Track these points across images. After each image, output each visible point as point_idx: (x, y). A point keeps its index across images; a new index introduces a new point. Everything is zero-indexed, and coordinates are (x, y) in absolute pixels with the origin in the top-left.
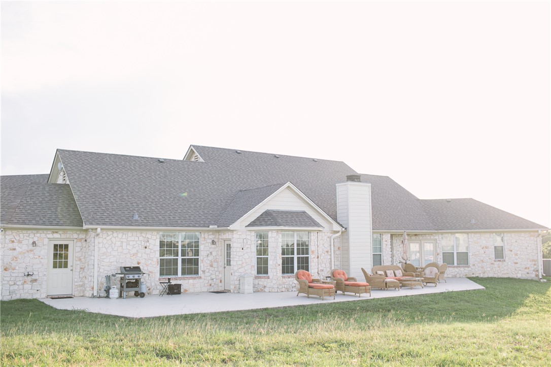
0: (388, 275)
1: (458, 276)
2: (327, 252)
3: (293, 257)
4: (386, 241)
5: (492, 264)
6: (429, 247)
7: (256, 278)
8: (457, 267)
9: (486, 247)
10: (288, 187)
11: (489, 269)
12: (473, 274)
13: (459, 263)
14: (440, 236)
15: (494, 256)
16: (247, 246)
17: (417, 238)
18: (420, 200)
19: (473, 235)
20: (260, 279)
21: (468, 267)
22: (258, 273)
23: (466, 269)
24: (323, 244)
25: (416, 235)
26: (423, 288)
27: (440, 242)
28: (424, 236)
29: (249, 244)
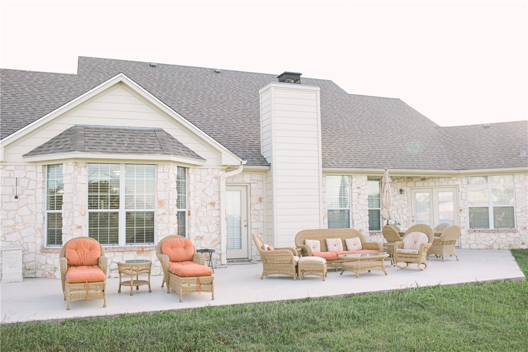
1: (496, 247)
2: (213, 204)
3: (117, 213)
4: (359, 188)
6: (445, 195)
7: (43, 250)
8: (493, 232)
10: (121, 82)
12: (523, 244)
13: (496, 225)
14: (464, 180)
16: (27, 192)
17: (426, 183)
18: (440, 127)
19: (522, 176)
21: (515, 232)
22: (49, 242)
23: (511, 234)
24: (204, 191)
25: (423, 179)
26: (386, 274)
27: (464, 190)
28: (437, 180)
29: (33, 189)
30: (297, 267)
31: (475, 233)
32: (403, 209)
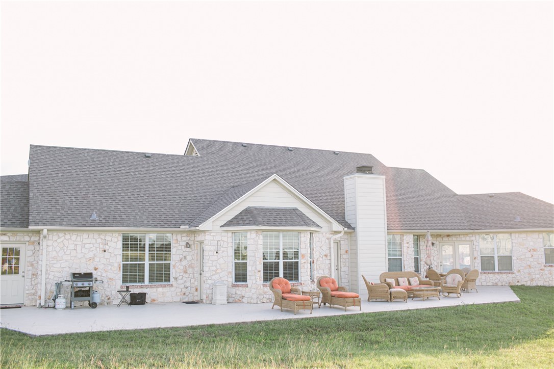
0: (401, 283)
1: (500, 284)
2: (326, 256)
3: (278, 262)
4: (408, 243)
5: (541, 270)
6: (464, 249)
7: (233, 286)
8: (498, 273)
9: (534, 250)
10: (275, 179)
11: (538, 276)
12: (518, 282)
13: (500, 268)
14: (477, 236)
15: (544, 260)
16: (223, 249)
17: (450, 239)
18: (457, 195)
19: (517, 235)
20: (237, 288)
21: (512, 273)
22: (236, 280)
23: (510, 275)
24: (321, 247)
25: (448, 236)
26: (440, 299)
27: (477, 244)
28: (458, 236)
29: (226, 247)
30: (391, 294)
31: (485, 275)
32: (434, 257)
